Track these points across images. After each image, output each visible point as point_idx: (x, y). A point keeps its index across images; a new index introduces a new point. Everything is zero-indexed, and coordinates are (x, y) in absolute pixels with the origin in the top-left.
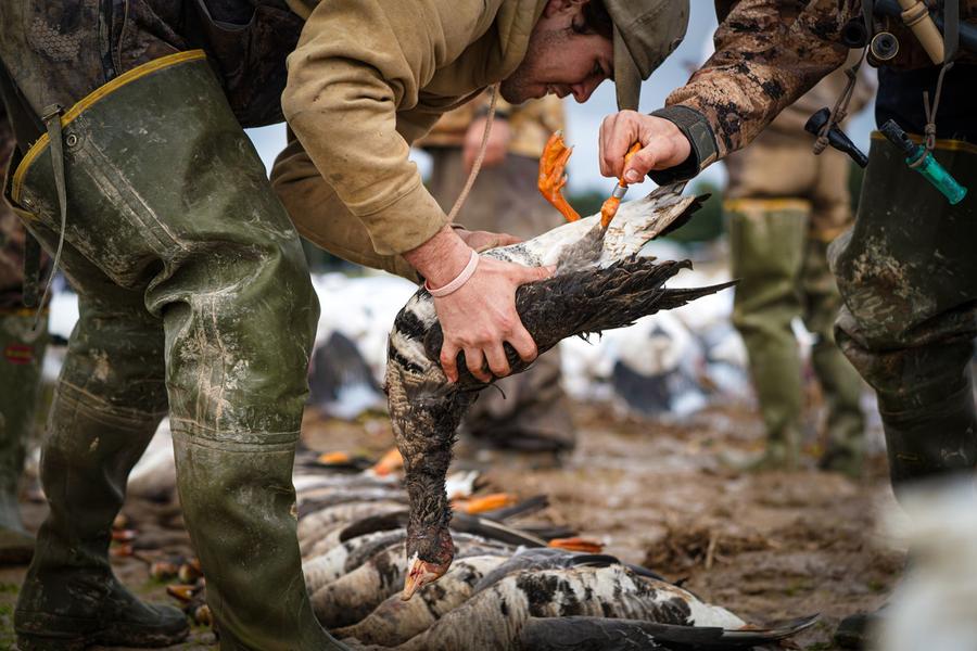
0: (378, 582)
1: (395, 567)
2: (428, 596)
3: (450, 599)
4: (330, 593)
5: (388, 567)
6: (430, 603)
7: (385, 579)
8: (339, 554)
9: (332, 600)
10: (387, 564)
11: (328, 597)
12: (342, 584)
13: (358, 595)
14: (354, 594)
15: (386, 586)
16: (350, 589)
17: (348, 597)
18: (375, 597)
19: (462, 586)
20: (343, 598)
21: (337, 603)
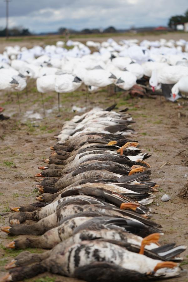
0: (56, 220)
1: (62, 215)
2: (60, 232)
3: (65, 234)
4: (42, 222)
5: (60, 215)
6: (59, 234)
7: (58, 219)
8: (56, 204)
9: (43, 225)
10: (60, 214)
11: (42, 223)
12: (46, 219)
13: (51, 224)
14: (49, 223)
15: (58, 221)
16: (48, 221)
17: (47, 224)
18: (55, 225)
19: (70, 230)
20: (46, 224)
21: (44, 226)
